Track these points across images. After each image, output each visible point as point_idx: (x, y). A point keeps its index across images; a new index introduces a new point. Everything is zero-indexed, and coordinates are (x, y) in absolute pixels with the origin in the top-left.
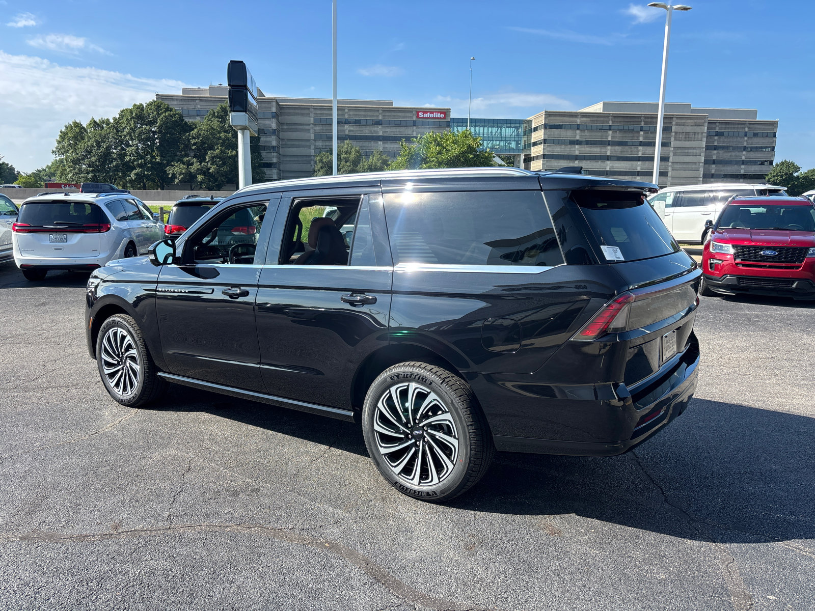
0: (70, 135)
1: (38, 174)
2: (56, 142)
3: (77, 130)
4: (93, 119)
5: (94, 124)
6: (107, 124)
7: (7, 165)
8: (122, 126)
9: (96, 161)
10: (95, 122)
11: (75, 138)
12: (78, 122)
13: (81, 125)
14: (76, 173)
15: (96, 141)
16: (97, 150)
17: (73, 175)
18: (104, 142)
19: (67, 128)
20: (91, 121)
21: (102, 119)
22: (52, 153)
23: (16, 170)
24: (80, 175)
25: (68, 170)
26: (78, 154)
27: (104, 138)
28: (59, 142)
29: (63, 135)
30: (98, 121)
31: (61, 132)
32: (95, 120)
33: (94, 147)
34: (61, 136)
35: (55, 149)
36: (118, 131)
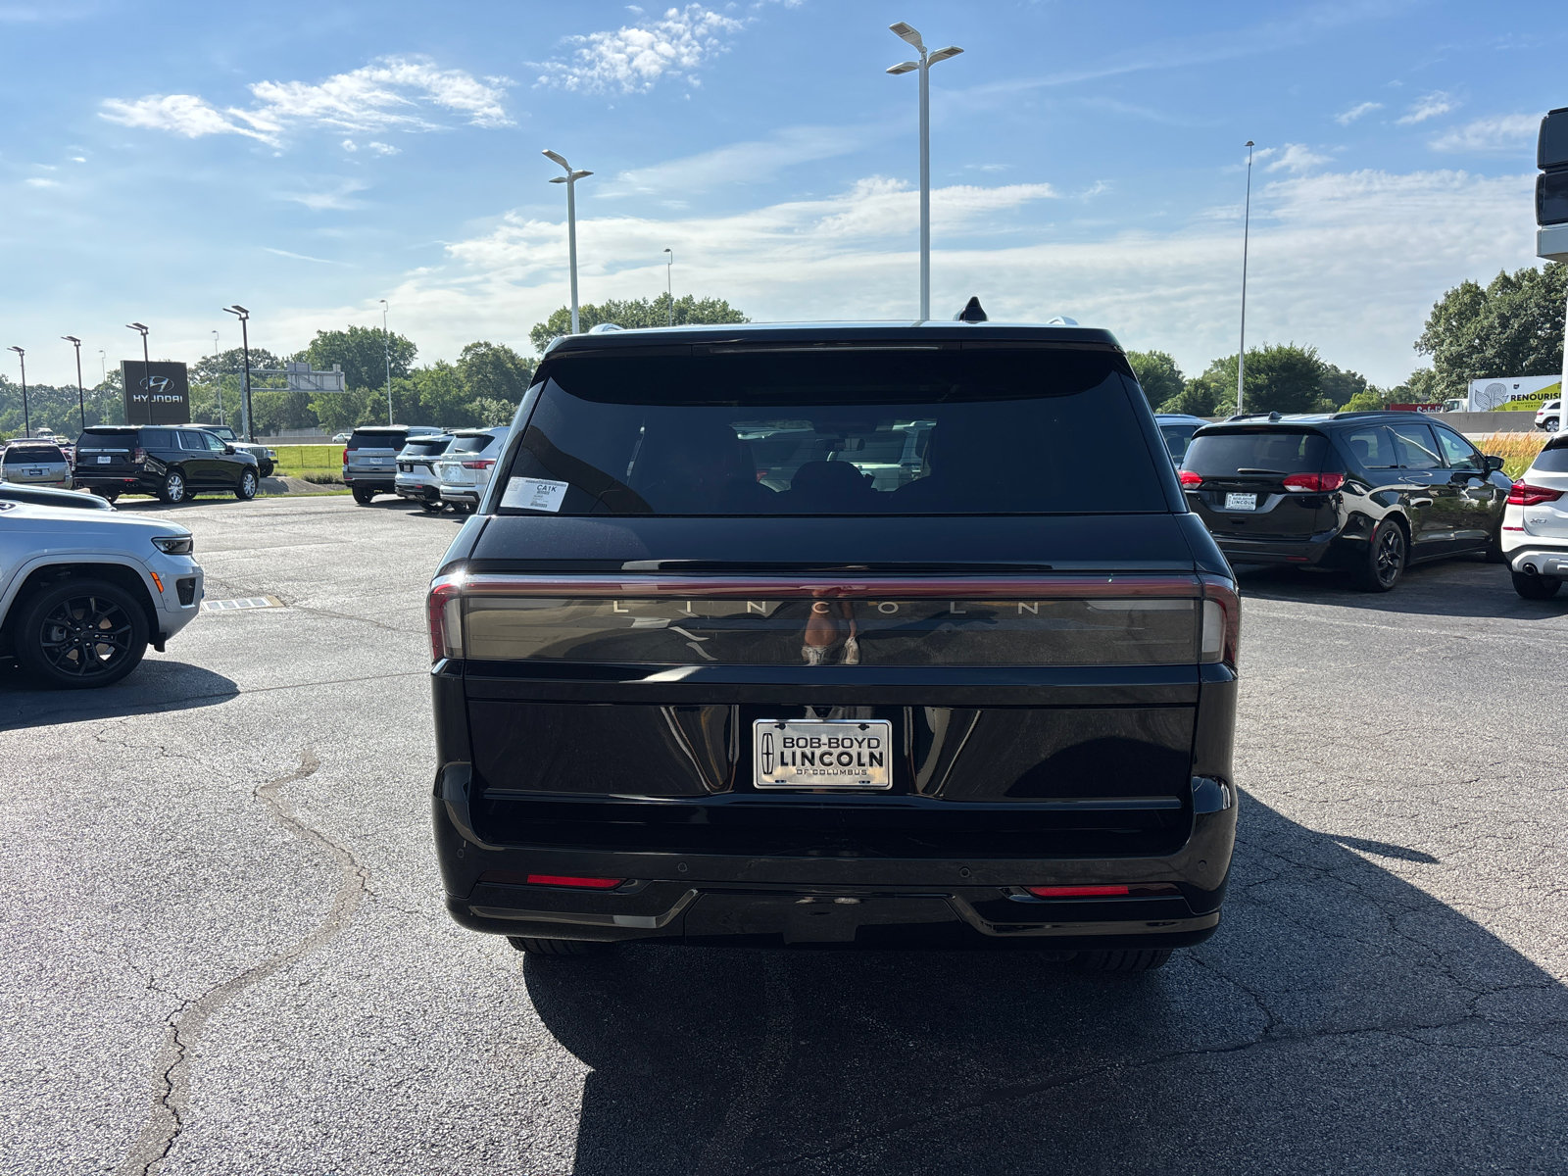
0: (1451, 311)
1: (1408, 389)
2: (1425, 327)
3: (1467, 299)
4: (1503, 272)
5: (1505, 282)
6: (1531, 280)
7: (1354, 375)
8: (1559, 280)
9: (1495, 357)
10: (1506, 279)
11: (1460, 314)
12: (1472, 283)
13: (1478, 288)
14: (1454, 384)
15: (1501, 316)
16: (1501, 333)
17: (1447, 387)
18: (1517, 316)
19: (1449, 297)
20: (1497, 279)
21: (1521, 270)
22: (1415, 348)
23: (1368, 384)
24: (1459, 387)
25: (1437, 378)
26: (1461, 345)
27: (1517, 310)
28: (1430, 326)
29: (1440, 312)
30: (1513, 278)
31: (1436, 306)
32: (1507, 274)
33: (1495, 328)
34: (1433, 313)
35: (1419, 341)
36: (1549, 291)
